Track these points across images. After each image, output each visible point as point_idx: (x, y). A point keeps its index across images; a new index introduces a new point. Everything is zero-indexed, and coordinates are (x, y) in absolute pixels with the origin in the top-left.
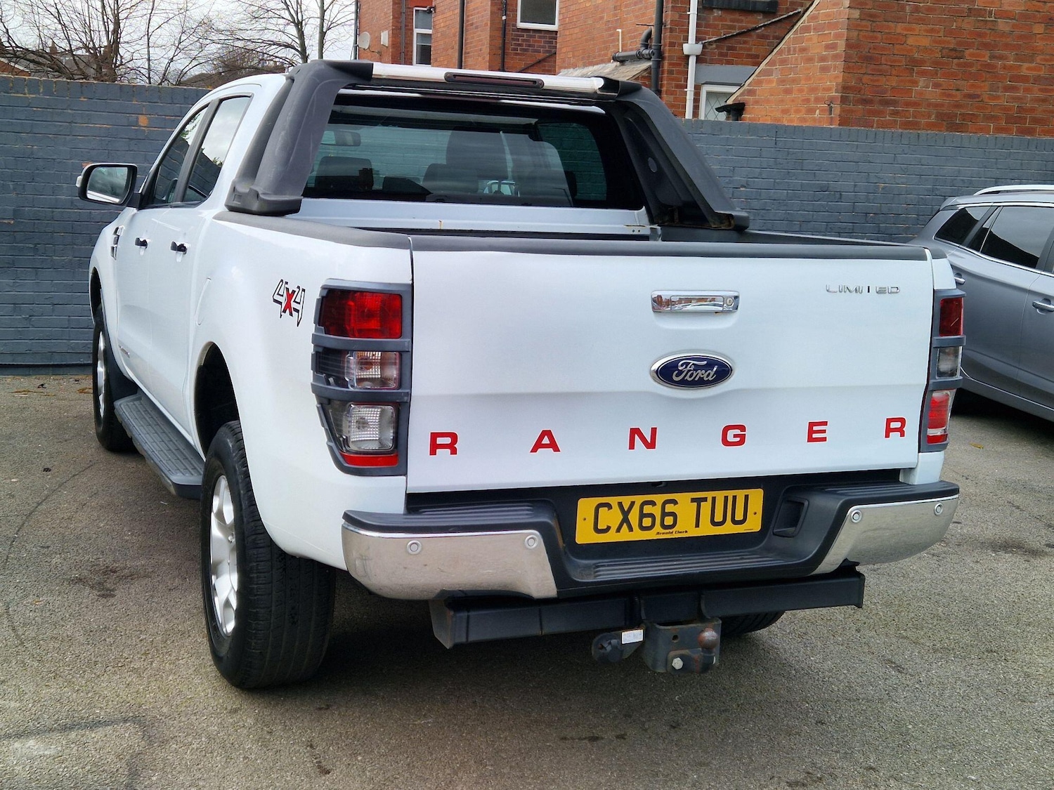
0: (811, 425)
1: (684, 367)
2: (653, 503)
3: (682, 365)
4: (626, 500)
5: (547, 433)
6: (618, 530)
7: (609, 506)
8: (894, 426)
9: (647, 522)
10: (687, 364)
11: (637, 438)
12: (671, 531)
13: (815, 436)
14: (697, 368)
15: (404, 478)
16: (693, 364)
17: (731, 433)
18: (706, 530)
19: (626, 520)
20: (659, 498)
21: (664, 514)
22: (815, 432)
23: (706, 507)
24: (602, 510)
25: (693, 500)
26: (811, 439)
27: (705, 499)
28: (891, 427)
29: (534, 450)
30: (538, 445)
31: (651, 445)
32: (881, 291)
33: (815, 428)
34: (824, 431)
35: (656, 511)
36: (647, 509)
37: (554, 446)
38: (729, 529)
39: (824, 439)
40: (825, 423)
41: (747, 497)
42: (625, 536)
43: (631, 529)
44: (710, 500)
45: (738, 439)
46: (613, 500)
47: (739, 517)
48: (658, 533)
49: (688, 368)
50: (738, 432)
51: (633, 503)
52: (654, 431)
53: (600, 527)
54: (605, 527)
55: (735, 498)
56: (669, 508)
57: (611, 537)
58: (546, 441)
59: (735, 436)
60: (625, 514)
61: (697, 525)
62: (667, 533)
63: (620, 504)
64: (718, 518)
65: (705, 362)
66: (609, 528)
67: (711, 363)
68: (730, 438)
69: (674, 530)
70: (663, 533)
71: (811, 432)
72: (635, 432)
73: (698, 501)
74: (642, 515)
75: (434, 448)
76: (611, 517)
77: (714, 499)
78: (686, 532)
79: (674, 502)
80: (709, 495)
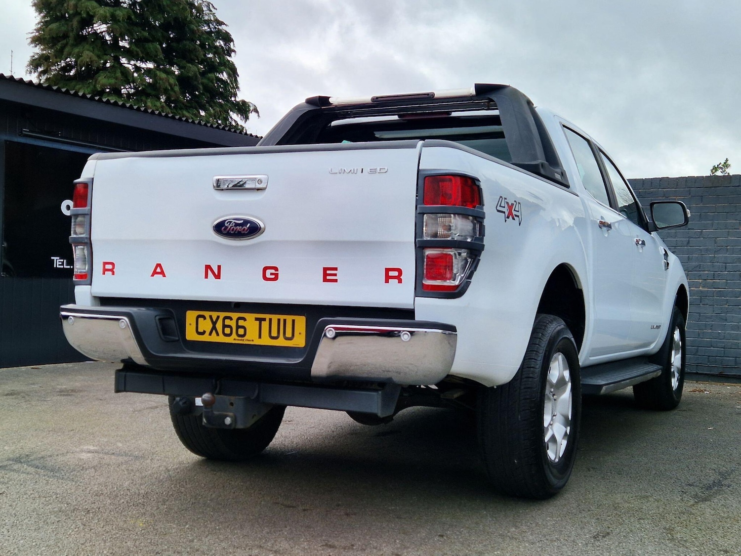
0: (325, 269)
1: (229, 223)
2: (231, 319)
3: (227, 223)
4: (215, 315)
5: (159, 265)
6: (210, 334)
7: (205, 318)
8: (392, 275)
9: (227, 331)
10: (231, 222)
11: (209, 272)
12: (243, 338)
13: (328, 278)
14: (237, 225)
15: (90, 286)
16: (234, 222)
17: (268, 272)
18: (266, 341)
19: (214, 328)
20: (235, 316)
21: (238, 327)
22: (329, 275)
23: (265, 325)
24: (201, 320)
25: (257, 319)
26: (325, 280)
27: (264, 320)
28: (390, 275)
29: (153, 275)
30: (155, 273)
31: (218, 277)
32: (373, 171)
33: (328, 272)
34: (335, 275)
35: (233, 324)
36: (227, 322)
37: (162, 273)
38: (281, 342)
39: (336, 281)
40: (336, 269)
41: (293, 321)
42: (214, 338)
43: (218, 334)
44: (268, 320)
45: (273, 276)
46: (207, 314)
47: (289, 334)
48: (235, 339)
49: (231, 225)
50: (273, 271)
51: (218, 317)
52: (219, 267)
53: (199, 331)
54: (202, 331)
55: (285, 321)
56: (241, 323)
57: (205, 338)
58: (159, 270)
59: (272, 274)
60: (214, 323)
61: (260, 337)
62: (240, 340)
63: (211, 317)
64: (274, 334)
65: (242, 221)
66: (204, 333)
67: (246, 222)
68: (268, 275)
69: (245, 338)
70: (238, 340)
71: (325, 275)
72: (208, 267)
73: (260, 320)
74: (224, 326)
75: (105, 270)
76: (205, 325)
77: (270, 320)
78: (253, 341)
79: (244, 319)
80: (267, 316)
